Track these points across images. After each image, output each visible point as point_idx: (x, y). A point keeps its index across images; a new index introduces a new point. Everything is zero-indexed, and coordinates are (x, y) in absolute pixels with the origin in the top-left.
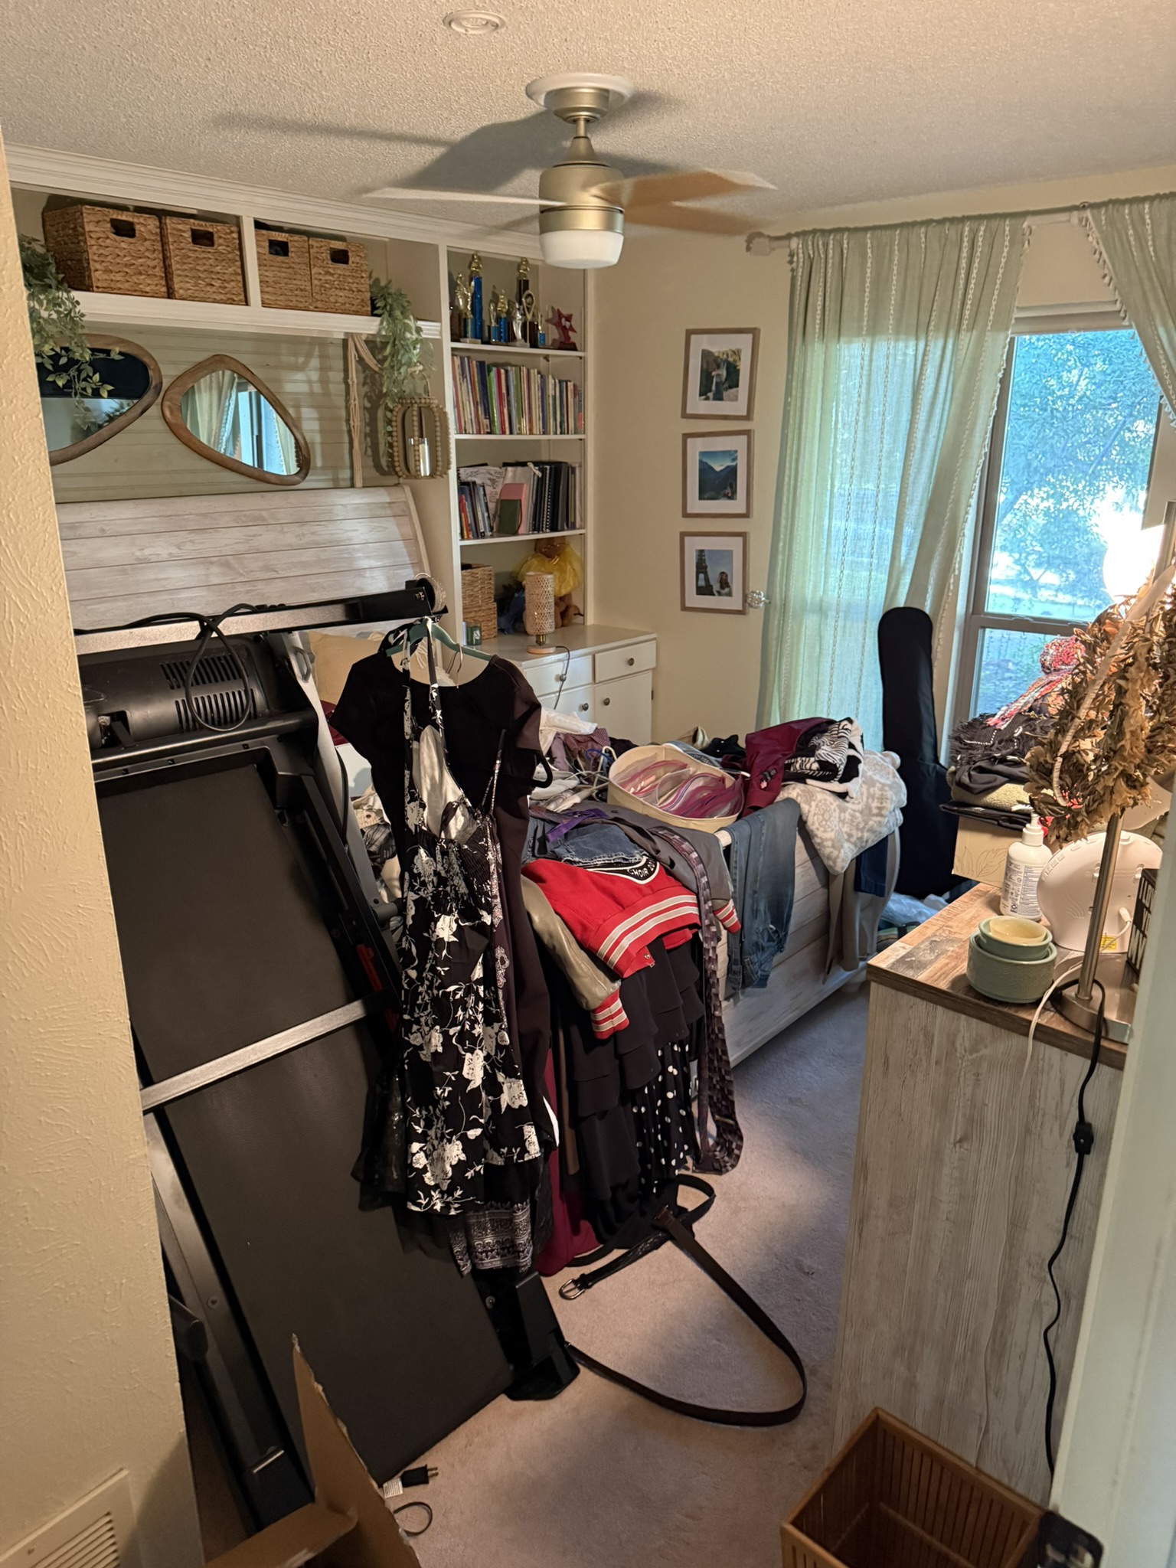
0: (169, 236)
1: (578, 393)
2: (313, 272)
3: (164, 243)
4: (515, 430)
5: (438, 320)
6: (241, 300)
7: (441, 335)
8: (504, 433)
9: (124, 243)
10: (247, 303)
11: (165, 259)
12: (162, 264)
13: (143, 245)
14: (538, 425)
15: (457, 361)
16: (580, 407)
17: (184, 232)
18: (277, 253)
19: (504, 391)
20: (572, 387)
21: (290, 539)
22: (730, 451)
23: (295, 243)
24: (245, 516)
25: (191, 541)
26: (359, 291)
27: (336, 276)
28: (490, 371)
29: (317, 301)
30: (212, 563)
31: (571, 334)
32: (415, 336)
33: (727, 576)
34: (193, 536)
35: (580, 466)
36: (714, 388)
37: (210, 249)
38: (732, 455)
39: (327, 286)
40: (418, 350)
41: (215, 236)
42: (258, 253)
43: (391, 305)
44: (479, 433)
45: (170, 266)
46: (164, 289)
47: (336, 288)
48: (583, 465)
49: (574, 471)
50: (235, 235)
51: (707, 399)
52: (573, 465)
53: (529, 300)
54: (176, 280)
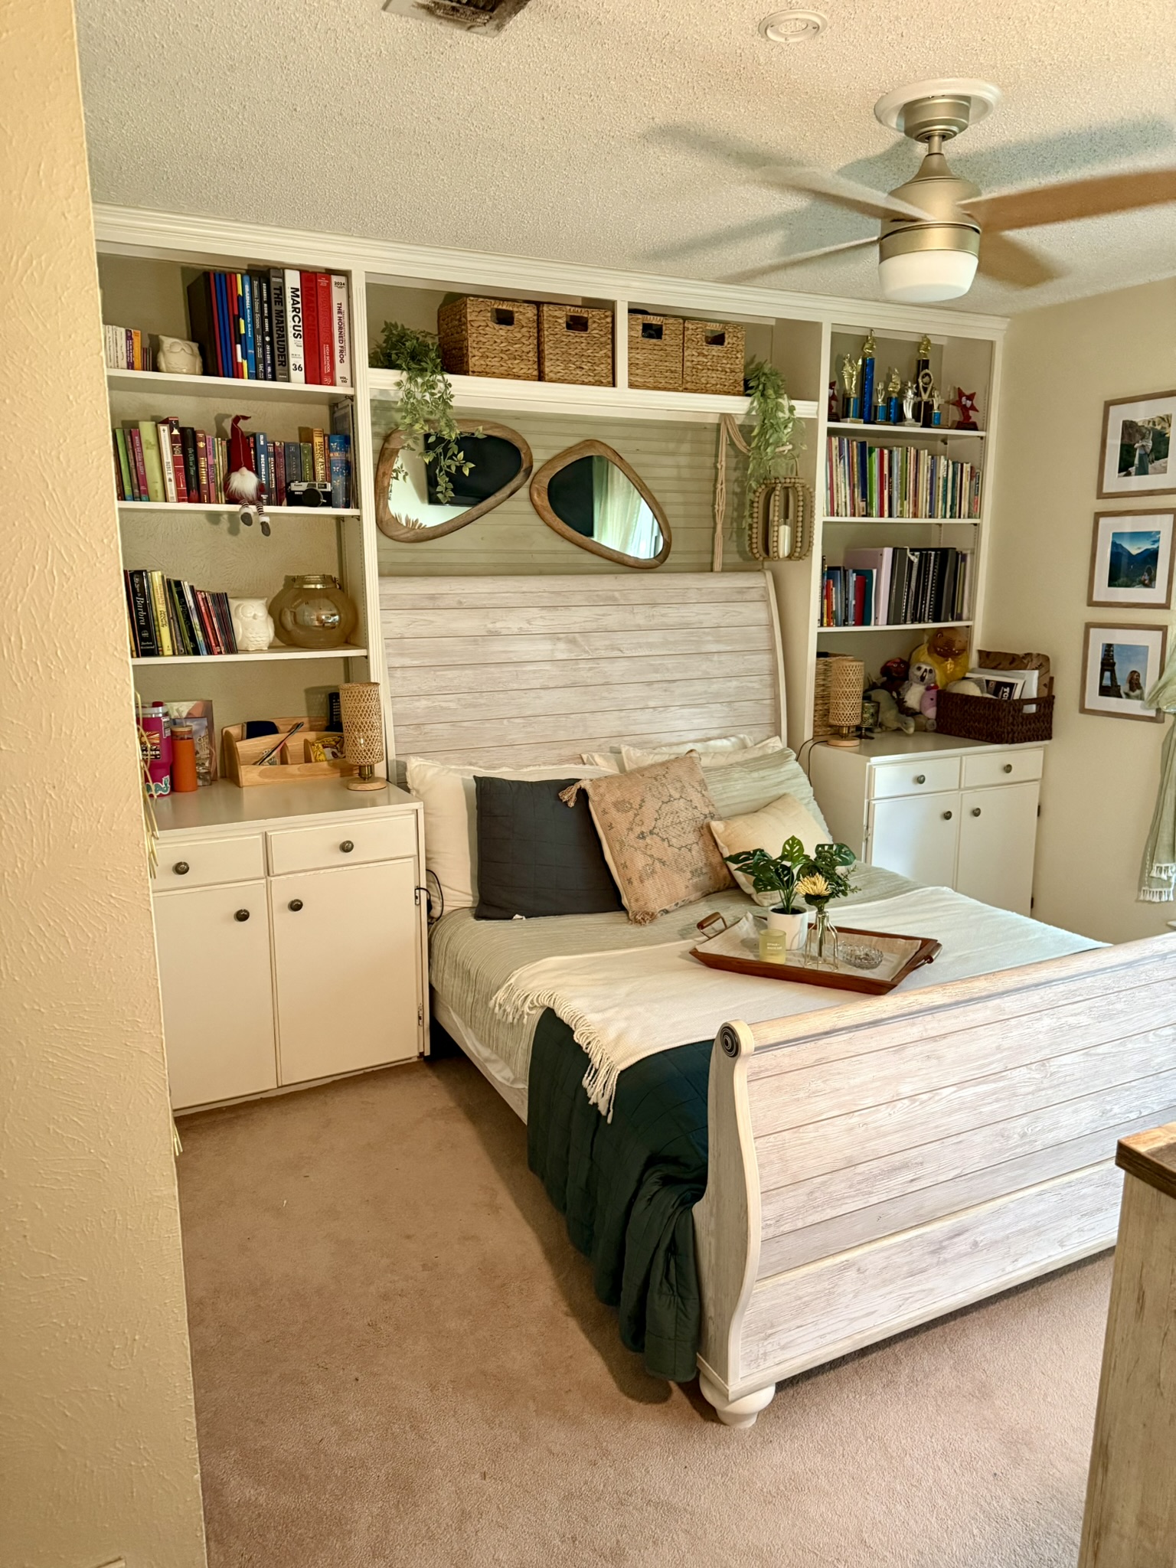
0: (545, 322)
1: (976, 475)
2: (686, 354)
3: (539, 330)
4: (895, 514)
5: (816, 399)
6: (609, 382)
7: (817, 414)
8: (882, 515)
9: (503, 330)
10: (614, 385)
11: (539, 344)
12: (536, 350)
13: (519, 332)
14: (924, 506)
15: (835, 441)
16: (977, 490)
17: (560, 318)
18: (651, 336)
19: (886, 472)
20: (969, 469)
21: (640, 620)
22: (1151, 532)
23: (670, 328)
24: (597, 596)
25: (541, 617)
26: (732, 372)
27: (710, 357)
28: (871, 451)
29: (687, 382)
30: (559, 639)
31: (971, 413)
32: (787, 415)
33: (1139, 675)
34: (544, 613)
35: (973, 553)
36: (1136, 461)
37: (583, 334)
38: (1153, 536)
39: (700, 367)
40: (789, 430)
41: (590, 321)
42: (630, 336)
43: (764, 385)
44: (853, 515)
45: (543, 351)
46: (536, 373)
47: (708, 369)
48: (975, 552)
49: (964, 557)
50: (609, 320)
51: (1129, 474)
52: (964, 552)
53: (926, 379)
54: (547, 363)
